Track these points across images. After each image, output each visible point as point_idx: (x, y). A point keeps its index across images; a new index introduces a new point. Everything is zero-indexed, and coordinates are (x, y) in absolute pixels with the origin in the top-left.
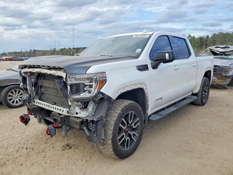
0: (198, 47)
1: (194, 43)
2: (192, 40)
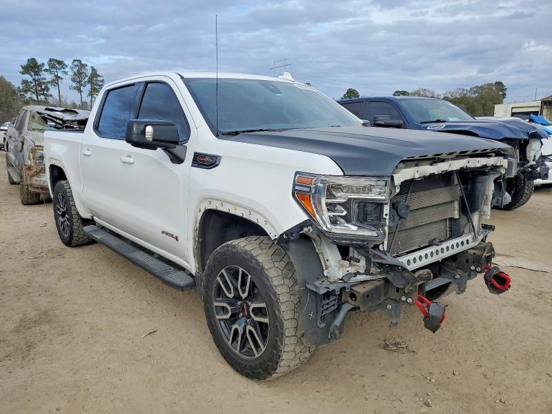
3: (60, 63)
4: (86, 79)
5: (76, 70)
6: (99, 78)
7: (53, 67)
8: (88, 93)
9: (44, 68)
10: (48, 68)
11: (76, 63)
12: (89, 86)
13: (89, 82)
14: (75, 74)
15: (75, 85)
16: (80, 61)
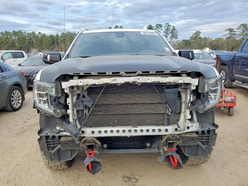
0: (51, 45)
1: (46, 41)
2: (42, 37)
3: (160, 25)
4: (170, 31)
5: (166, 28)
6: (176, 31)
7: (157, 27)
8: (170, 37)
9: (154, 28)
10: (155, 28)
11: (166, 25)
12: (171, 35)
13: (171, 33)
14: (166, 30)
15: (165, 34)
16: (168, 24)
